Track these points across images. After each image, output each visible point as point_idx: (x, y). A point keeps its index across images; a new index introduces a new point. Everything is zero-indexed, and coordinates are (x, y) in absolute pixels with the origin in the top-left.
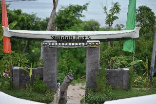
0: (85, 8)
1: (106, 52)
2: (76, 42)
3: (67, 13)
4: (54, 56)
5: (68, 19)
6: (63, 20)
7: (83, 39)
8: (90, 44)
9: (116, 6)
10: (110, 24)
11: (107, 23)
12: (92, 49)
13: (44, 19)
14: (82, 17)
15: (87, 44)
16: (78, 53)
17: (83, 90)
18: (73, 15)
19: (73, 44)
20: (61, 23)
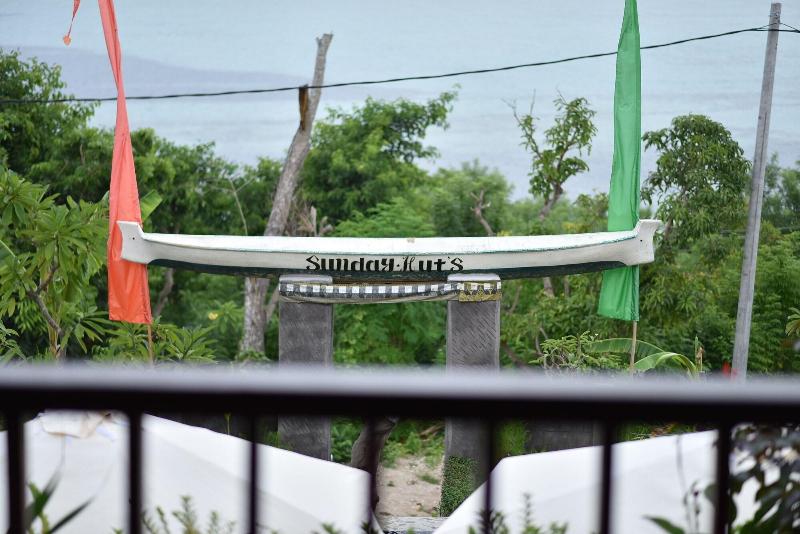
0: (436, 114)
1: (532, 320)
2: (407, 282)
3: (356, 139)
4: (319, 334)
5: (361, 167)
6: (338, 172)
7: (434, 267)
8: (461, 287)
9: (577, 116)
10: (551, 196)
11: (535, 190)
12: (469, 308)
13: (246, 168)
14: (422, 155)
15: (448, 287)
16: (407, 323)
17: (432, 487)
18: (384, 148)
19: (395, 289)
20: (328, 187)
